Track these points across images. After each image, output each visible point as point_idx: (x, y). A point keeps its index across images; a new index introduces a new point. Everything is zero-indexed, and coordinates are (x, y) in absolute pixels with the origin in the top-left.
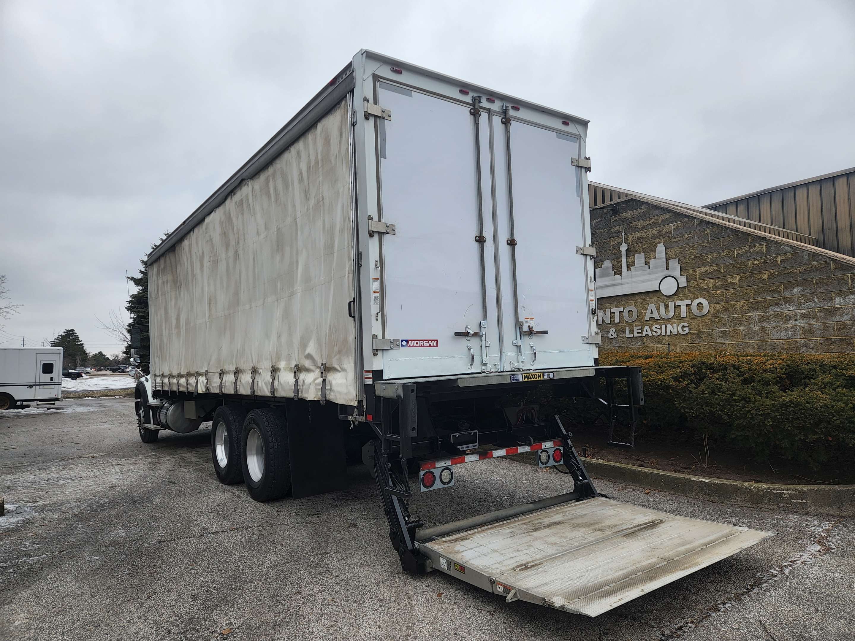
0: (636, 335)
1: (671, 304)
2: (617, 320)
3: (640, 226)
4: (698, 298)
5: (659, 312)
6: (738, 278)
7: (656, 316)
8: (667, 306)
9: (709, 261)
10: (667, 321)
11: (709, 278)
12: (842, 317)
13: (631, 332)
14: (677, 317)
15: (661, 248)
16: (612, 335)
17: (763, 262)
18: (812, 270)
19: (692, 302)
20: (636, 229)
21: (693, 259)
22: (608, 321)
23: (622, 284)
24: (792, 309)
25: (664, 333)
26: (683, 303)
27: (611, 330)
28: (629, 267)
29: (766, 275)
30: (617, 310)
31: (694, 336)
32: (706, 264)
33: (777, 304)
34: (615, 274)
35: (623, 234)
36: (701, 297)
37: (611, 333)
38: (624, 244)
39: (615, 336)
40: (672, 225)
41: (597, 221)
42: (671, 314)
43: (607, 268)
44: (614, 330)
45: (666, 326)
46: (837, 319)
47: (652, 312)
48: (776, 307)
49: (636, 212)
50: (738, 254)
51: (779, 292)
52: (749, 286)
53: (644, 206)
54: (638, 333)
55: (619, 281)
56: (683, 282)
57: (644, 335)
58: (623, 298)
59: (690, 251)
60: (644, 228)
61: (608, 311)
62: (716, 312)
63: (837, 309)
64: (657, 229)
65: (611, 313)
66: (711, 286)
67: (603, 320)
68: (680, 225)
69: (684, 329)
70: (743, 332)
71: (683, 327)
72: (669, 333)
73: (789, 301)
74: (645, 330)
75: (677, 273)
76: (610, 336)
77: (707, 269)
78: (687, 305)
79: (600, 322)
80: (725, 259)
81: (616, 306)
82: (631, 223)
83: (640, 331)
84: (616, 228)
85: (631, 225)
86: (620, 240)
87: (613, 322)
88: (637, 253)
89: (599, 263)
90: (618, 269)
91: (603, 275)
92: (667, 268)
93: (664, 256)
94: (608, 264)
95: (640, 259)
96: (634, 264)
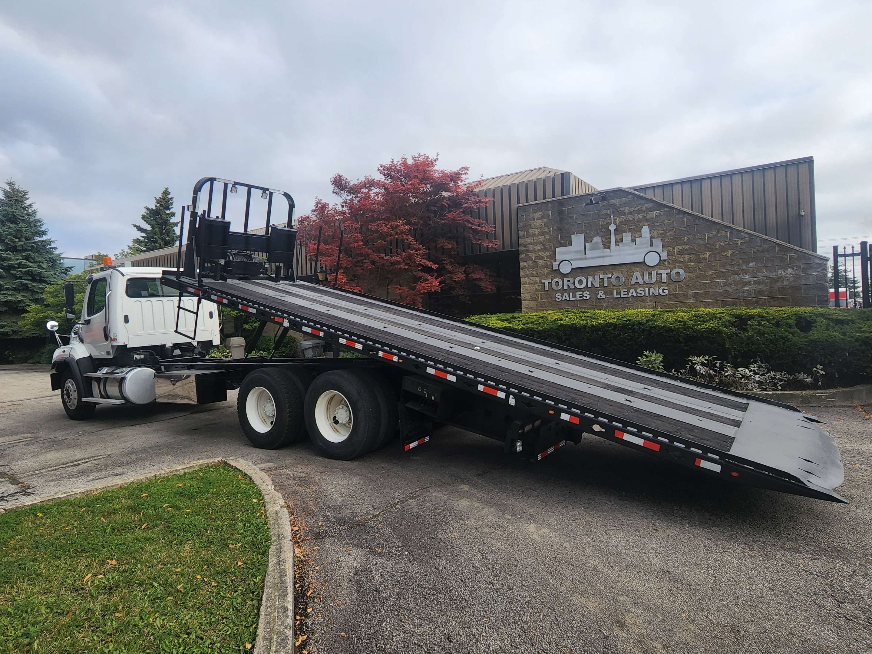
0: (622, 296)
1: (654, 273)
2: (606, 285)
3: (627, 211)
4: (675, 268)
5: (643, 279)
6: (708, 255)
7: (641, 281)
8: (650, 274)
9: (685, 241)
10: (649, 285)
11: (685, 254)
12: (783, 283)
13: (619, 293)
14: (659, 282)
15: (646, 230)
16: (600, 296)
17: (727, 244)
18: (763, 251)
20: (623, 213)
21: (671, 239)
22: (597, 285)
23: (611, 256)
24: (748, 277)
25: (647, 294)
26: (664, 273)
27: (599, 292)
28: (617, 243)
29: (730, 253)
30: (606, 277)
31: (672, 296)
32: (683, 244)
33: (736, 274)
34: (605, 248)
35: (612, 217)
36: (678, 268)
37: (600, 294)
38: (612, 224)
39: (603, 296)
40: (655, 212)
42: (654, 280)
43: (597, 243)
44: (603, 292)
45: (649, 289)
46: (779, 284)
47: (637, 278)
48: (736, 276)
49: (623, 200)
50: (708, 237)
51: (739, 265)
52: (717, 261)
53: (630, 196)
54: (624, 294)
55: (608, 254)
56: (664, 256)
57: (630, 295)
58: (611, 267)
59: (670, 233)
60: (630, 213)
61: (597, 277)
62: (691, 279)
63: (779, 278)
64: (642, 214)
65: (600, 279)
66: (686, 260)
67: (592, 284)
68: (661, 213)
69: (665, 291)
70: (711, 294)
71: (664, 289)
72: (651, 294)
73: (745, 272)
74: (631, 292)
75: (660, 249)
76: (599, 297)
77: (684, 247)
78: (667, 274)
79: (590, 285)
80: (699, 240)
81: (605, 273)
82: (619, 208)
83: (626, 293)
84: (605, 212)
85: (619, 210)
86: (609, 221)
87: (601, 286)
88: (624, 232)
89: (588, 239)
90: (607, 245)
91: (592, 249)
92: (651, 245)
93: (648, 235)
94: (597, 239)
95: (627, 236)
96: (621, 241)
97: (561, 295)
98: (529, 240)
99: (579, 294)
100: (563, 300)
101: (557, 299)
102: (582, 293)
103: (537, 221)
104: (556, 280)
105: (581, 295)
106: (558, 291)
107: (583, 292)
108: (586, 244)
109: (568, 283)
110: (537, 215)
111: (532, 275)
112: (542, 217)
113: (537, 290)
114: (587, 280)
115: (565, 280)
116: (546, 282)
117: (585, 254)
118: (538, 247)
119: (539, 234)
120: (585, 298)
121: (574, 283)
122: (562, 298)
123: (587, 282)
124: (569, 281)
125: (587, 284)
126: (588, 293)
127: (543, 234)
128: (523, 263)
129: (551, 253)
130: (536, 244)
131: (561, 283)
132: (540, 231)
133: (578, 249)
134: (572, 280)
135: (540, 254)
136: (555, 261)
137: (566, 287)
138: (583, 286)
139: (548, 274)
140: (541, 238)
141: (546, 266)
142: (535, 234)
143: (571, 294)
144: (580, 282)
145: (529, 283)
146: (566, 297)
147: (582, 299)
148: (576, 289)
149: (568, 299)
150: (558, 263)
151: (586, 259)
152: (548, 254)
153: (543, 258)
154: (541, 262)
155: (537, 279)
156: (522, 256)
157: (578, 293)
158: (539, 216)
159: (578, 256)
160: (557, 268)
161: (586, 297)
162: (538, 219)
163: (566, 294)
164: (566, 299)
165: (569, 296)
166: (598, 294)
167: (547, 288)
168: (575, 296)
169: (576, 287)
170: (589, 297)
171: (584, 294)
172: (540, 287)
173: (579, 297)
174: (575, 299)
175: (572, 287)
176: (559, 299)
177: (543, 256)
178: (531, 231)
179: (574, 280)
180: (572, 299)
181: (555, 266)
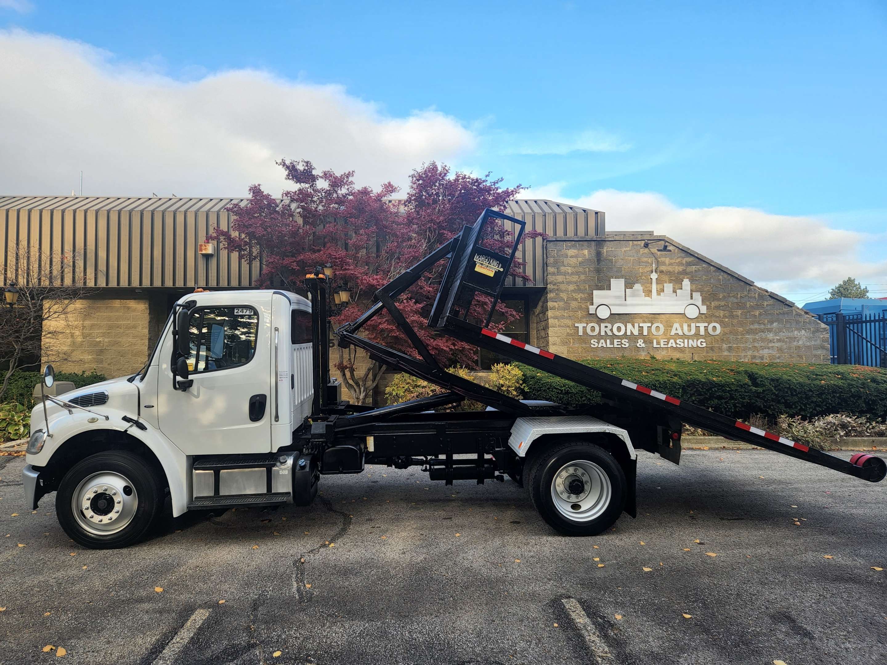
0: (662, 346)
1: (693, 325)
2: (645, 333)
3: (667, 263)
4: (712, 322)
5: (682, 330)
6: (740, 312)
7: (680, 333)
8: (689, 326)
9: (721, 297)
10: (688, 337)
11: (720, 310)
12: (798, 342)
13: (658, 343)
14: (697, 335)
15: (686, 283)
16: (640, 345)
17: (756, 304)
18: (784, 314)
19: (708, 325)
20: (664, 264)
21: (709, 295)
22: (636, 332)
23: (652, 305)
24: (771, 335)
25: (686, 346)
26: (702, 326)
28: (658, 292)
29: (758, 313)
30: (645, 326)
31: (708, 349)
32: (719, 300)
33: (763, 332)
34: (646, 296)
35: (654, 265)
36: (715, 322)
37: (640, 343)
38: (654, 273)
39: (643, 345)
40: (694, 267)
41: (626, 249)
42: (693, 332)
43: (638, 290)
44: (642, 341)
45: (688, 341)
46: (795, 343)
47: (676, 329)
48: (762, 333)
50: (741, 296)
51: (764, 324)
52: (747, 318)
54: (664, 345)
55: (649, 302)
56: (703, 310)
57: (669, 346)
58: (651, 316)
59: (707, 289)
60: (671, 264)
61: (636, 325)
62: (725, 334)
63: (795, 338)
64: (682, 267)
65: (639, 327)
66: (722, 315)
67: (632, 332)
68: (700, 268)
69: (702, 343)
70: (743, 348)
71: (702, 342)
72: (690, 346)
73: (770, 330)
74: (670, 343)
75: (699, 303)
76: (638, 345)
77: (720, 303)
78: (705, 327)
79: (629, 333)
80: (732, 298)
81: (644, 322)
82: (660, 258)
83: (666, 343)
84: (646, 259)
86: (650, 270)
87: (641, 335)
88: (666, 283)
89: (629, 285)
90: (648, 293)
91: (634, 295)
92: (692, 298)
93: (689, 288)
94: (638, 287)
95: (668, 287)
96: (663, 291)
97: (597, 341)
98: (560, 278)
99: (617, 342)
100: (600, 346)
101: (592, 346)
102: (620, 340)
103: (571, 259)
104: (592, 324)
105: (620, 343)
106: (593, 337)
107: (621, 339)
108: (627, 290)
109: (606, 329)
110: (572, 252)
111: (563, 317)
112: (576, 256)
113: (568, 334)
114: (626, 327)
115: (603, 325)
116: (581, 326)
117: (625, 300)
118: (571, 287)
119: (572, 274)
120: (623, 346)
121: (611, 330)
122: (598, 344)
123: (626, 330)
124: (606, 327)
125: (626, 332)
126: (627, 341)
127: (577, 273)
128: (552, 303)
129: (586, 295)
130: (569, 283)
131: (597, 328)
132: (574, 270)
133: (618, 294)
134: (609, 326)
135: (574, 295)
136: (592, 304)
137: (603, 333)
138: (622, 333)
139: (583, 317)
140: (575, 278)
141: (580, 308)
142: (568, 273)
143: (608, 341)
144: (619, 329)
145: (559, 326)
146: (602, 343)
147: (620, 346)
148: (614, 336)
149: (605, 346)
150: (595, 307)
151: (626, 305)
152: (583, 296)
153: (576, 300)
154: (574, 304)
155: (569, 322)
156: (550, 295)
157: (615, 341)
158: (573, 254)
159: (618, 302)
160: (594, 313)
161: (625, 345)
162: (571, 257)
163: (602, 341)
164: (602, 345)
165: (606, 343)
166: (638, 342)
167: (581, 333)
168: (612, 343)
169: (614, 334)
170: (627, 345)
171: (623, 341)
172: (573, 331)
173: (617, 345)
174: (612, 346)
175: (610, 333)
176: (594, 345)
177: (577, 297)
178: (563, 269)
179: (612, 327)
180: (609, 346)
181: (592, 310)
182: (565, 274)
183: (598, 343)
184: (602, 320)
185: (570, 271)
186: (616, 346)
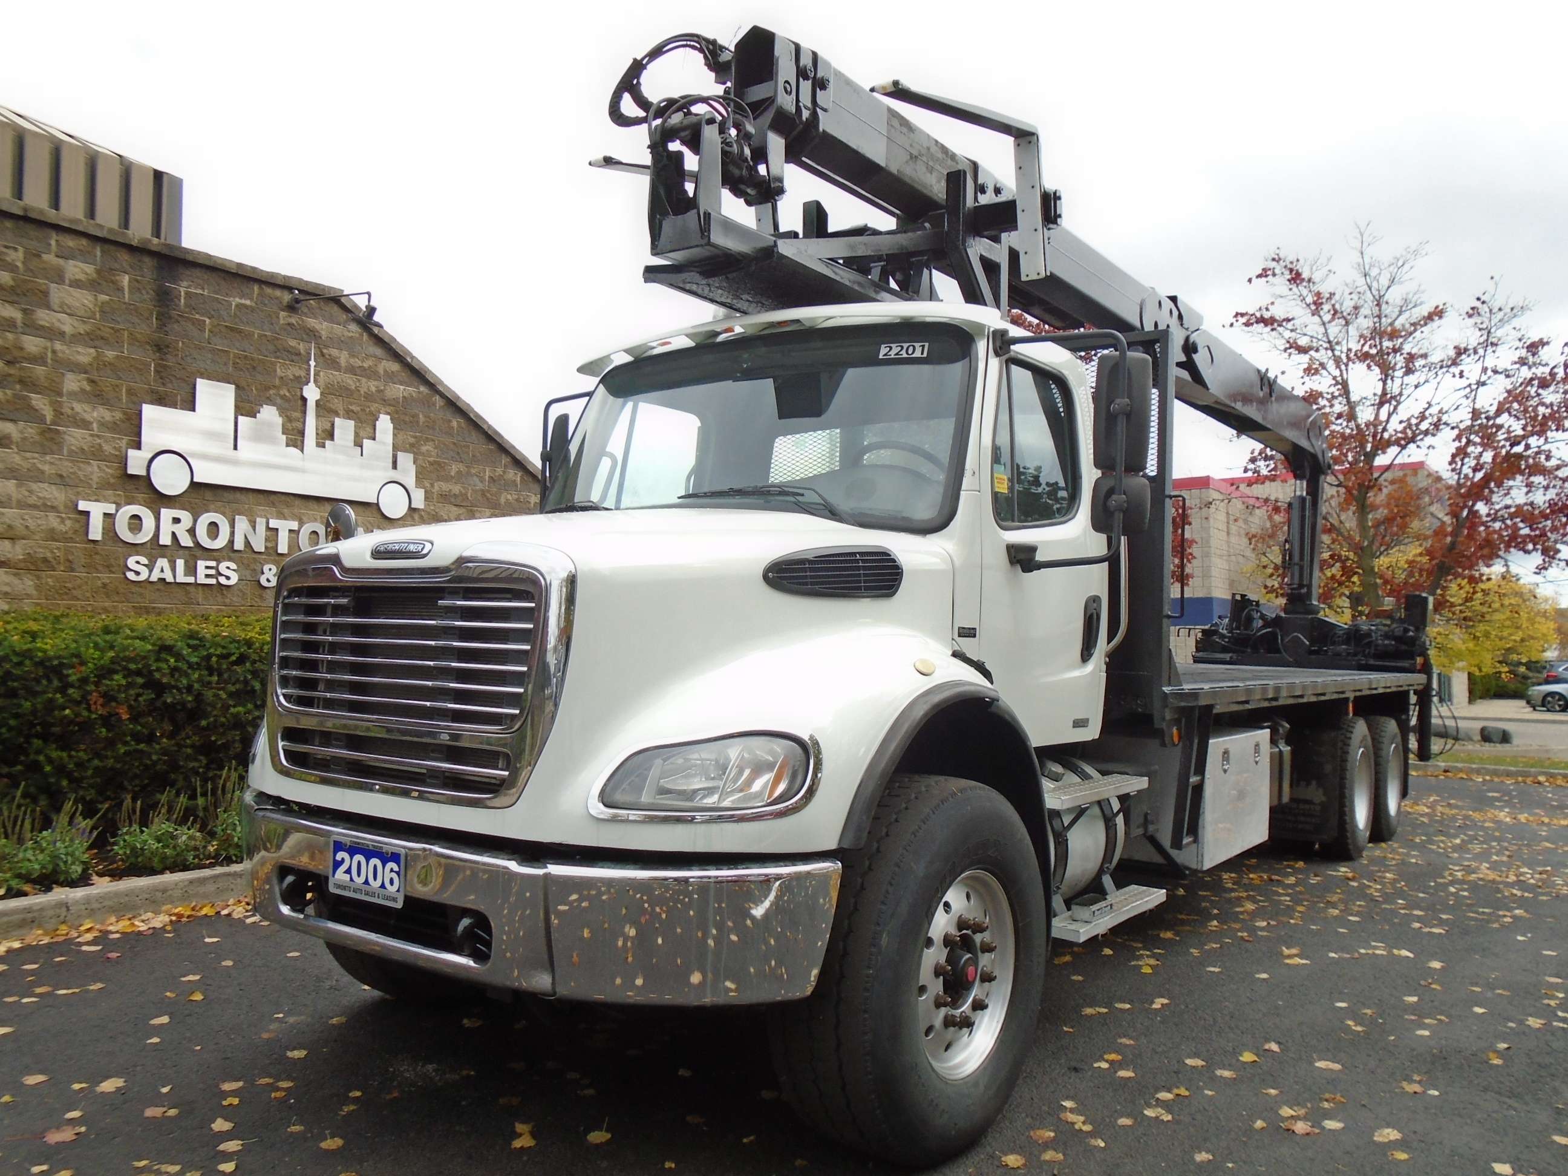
2: (283, 548)
3: (343, 362)
9: (453, 474)
15: (385, 424)
16: (268, 580)
20: (335, 364)
21: (431, 464)
22: (259, 545)
23: (303, 471)
27: (266, 568)
28: (321, 439)
30: (285, 526)
32: (447, 479)
34: (288, 443)
35: (311, 363)
37: (267, 574)
38: (312, 384)
40: (402, 387)
41: (243, 301)
43: (269, 424)
44: (274, 569)
49: (337, 329)
53: (353, 326)
55: (299, 464)
56: (419, 501)
58: (297, 502)
59: (428, 448)
60: (352, 370)
61: (261, 523)
64: (376, 383)
65: (268, 529)
67: (247, 543)
68: (413, 394)
75: (410, 481)
76: (263, 581)
77: (451, 487)
79: (239, 545)
80: (475, 478)
81: (281, 516)
82: (326, 347)
84: (292, 343)
85: (325, 351)
86: (303, 374)
87: (272, 551)
88: (338, 415)
89: (245, 407)
90: (295, 438)
91: (258, 437)
92: (395, 466)
93: (389, 439)
94: (269, 414)
95: (344, 428)
96: (331, 436)
97: (146, 562)
98: (32, 345)
99: (207, 567)
101: (131, 576)
102: (213, 564)
103: (77, 293)
104: (134, 509)
105: (213, 572)
106: (135, 548)
107: (219, 562)
108: (240, 418)
109: (175, 528)
110: (76, 269)
111: (36, 475)
112: (92, 285)
113: (50, 535)
114: (232, 525)
115: (167, 514)
116: (97, 510)
117: (235, 448)
119: (77, 338)
120: (222, 580)
121: (192, 532)
122: (151, 571)
123: (232, 533)
124: (176, 521)
125: (231, 542)
126: (233, 566)
127: (93, 340)
129: (118, 415)
130: (63, 366)
131: (148, 521)
132: (82, 328)
133: (217, 426)
134: (186, 517)
136: (138, 446)
137: (165, 539)
138: (220, 543)
139: (105, 485)
140: (85, 355)
141: (98, 454)
142: (62, 334)
143: (180, 562)
144: (213, 528)
145: (21, 505)
146: (162, 569)
147: (213, 581)
148: (199, 551)
149: (169, 578)
150: (145, 454)
151: (235, 463)
152: (107, 415)
153: (85, 425)
154: (75, 437)
155: (56, 495)
157: (201, 564)
158: (82, 277)
159: (214, 449)
160: (143, 473)
161: (228, 578)
162: (76, 284)
163: (163, 562)
164: (162, 576)
165: (173, 569)
166: (263, 573)
167: (96, 532)
168: (191, 570)
169: (198, 544)
170: (234, 579)
171: (222, 567)
172: (68, 523)
173: (207, 576)
174: (191, 580)
175: (186, 541)
176: (138, 573)
177: (87, 417)
178: (43, 317)
179: (195, 521)
180: (181, 578)
181: (136, 462)
182: (52, 334)
183: (150, 567)
184: (168, 501)
185: (68, 329)
186: (202, 579)
